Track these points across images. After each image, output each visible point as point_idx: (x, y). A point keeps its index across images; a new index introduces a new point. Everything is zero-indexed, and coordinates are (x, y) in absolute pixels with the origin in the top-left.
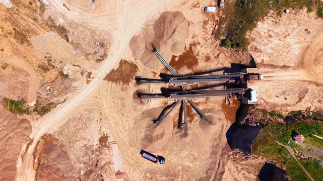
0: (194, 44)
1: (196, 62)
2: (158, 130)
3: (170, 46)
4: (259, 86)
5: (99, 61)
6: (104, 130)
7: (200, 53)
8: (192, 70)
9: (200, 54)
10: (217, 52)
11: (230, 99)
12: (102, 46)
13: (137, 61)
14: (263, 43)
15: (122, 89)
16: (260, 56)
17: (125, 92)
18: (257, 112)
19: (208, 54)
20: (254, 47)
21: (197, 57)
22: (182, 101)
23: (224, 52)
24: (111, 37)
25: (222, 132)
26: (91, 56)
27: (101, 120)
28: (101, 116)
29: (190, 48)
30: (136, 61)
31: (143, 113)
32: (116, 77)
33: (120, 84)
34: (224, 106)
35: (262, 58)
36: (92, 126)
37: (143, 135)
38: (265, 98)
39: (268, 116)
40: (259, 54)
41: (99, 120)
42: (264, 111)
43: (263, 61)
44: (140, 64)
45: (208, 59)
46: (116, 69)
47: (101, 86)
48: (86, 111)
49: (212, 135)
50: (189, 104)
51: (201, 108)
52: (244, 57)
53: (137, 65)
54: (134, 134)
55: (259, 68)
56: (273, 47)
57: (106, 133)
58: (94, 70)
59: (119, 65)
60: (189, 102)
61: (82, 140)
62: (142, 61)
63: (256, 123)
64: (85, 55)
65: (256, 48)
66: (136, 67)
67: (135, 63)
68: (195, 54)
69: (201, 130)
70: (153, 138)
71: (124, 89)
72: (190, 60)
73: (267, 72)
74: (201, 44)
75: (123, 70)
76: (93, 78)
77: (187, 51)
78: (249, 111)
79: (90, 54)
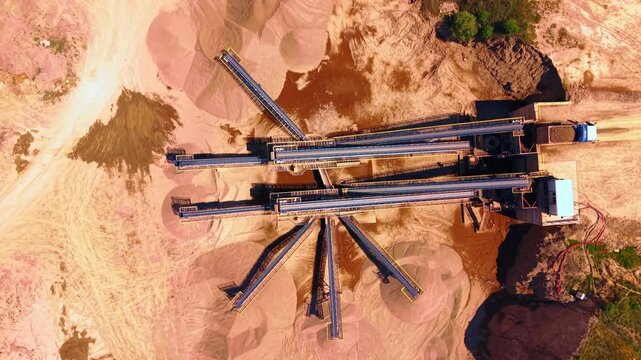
0: (354, 35)
1: (364, 91)
2: (246, 319)
3: (278, 41)
4: (578, 162)
5: (51, 97)
6: (74, 318)
7: (375, 61)
8: (353, 117)
9: (377, 66)
10: (432, 56)
11: (476, 210)
12: (60, 50)
13: (173, 93)
14: (586, 15)
15: (130, 186)
16: (577, 60)
17: (138, 194)
18: (575, 254)
19: (401, 64)
20: (555, 31)
21: (367, 75)
22: (322, 221)
23: (452, 56)
24: (86, 20)
25: (453, 316)
26: (27, 82)
27: (64, 287)
28: (64, 275)
29: (344, 46)
30: (171, 93)
31: (197, 263)
32: (108, 148)
33: (120, 170)
34: (460, 234)
35: (586, 67)
36: (36, 306)
37: (198, 333)
38: (602, 203)
39: (615, 266)
40: (574, 52)
41: (58, 289)
42: (598, 249)
43: (588, 77)
44: (182, 103)
45: (401, 80)
46: (105, 122)
47: (63, 180)
48: (18, 259)
49: (423, 328)
50: (343, 228)
51: (382, 240)
52: (521, 68)
53: (175, 107)
54: (171, 330)
55: (576, 102)
56: (621, 27)
57: (80, 329)
58: (38, 127)
59: (116, 108)
60: (342, 221)
61: (9, 354)
62: (190, 93)
63: (574, 293)
64: (10, 79)
65: (563, 33)
66: (169, 113)
67: (167, 101)
68: (361, 66)
69: (386, 312)
70: (231, 343)
71: (136, 185)
72: (343, 86)
73: (606, 115)
74: (380, 34)
75: (131, 126)
76: (36, 152)
77: (333, 57)
78: (543, 251)
79: (24, 76)
